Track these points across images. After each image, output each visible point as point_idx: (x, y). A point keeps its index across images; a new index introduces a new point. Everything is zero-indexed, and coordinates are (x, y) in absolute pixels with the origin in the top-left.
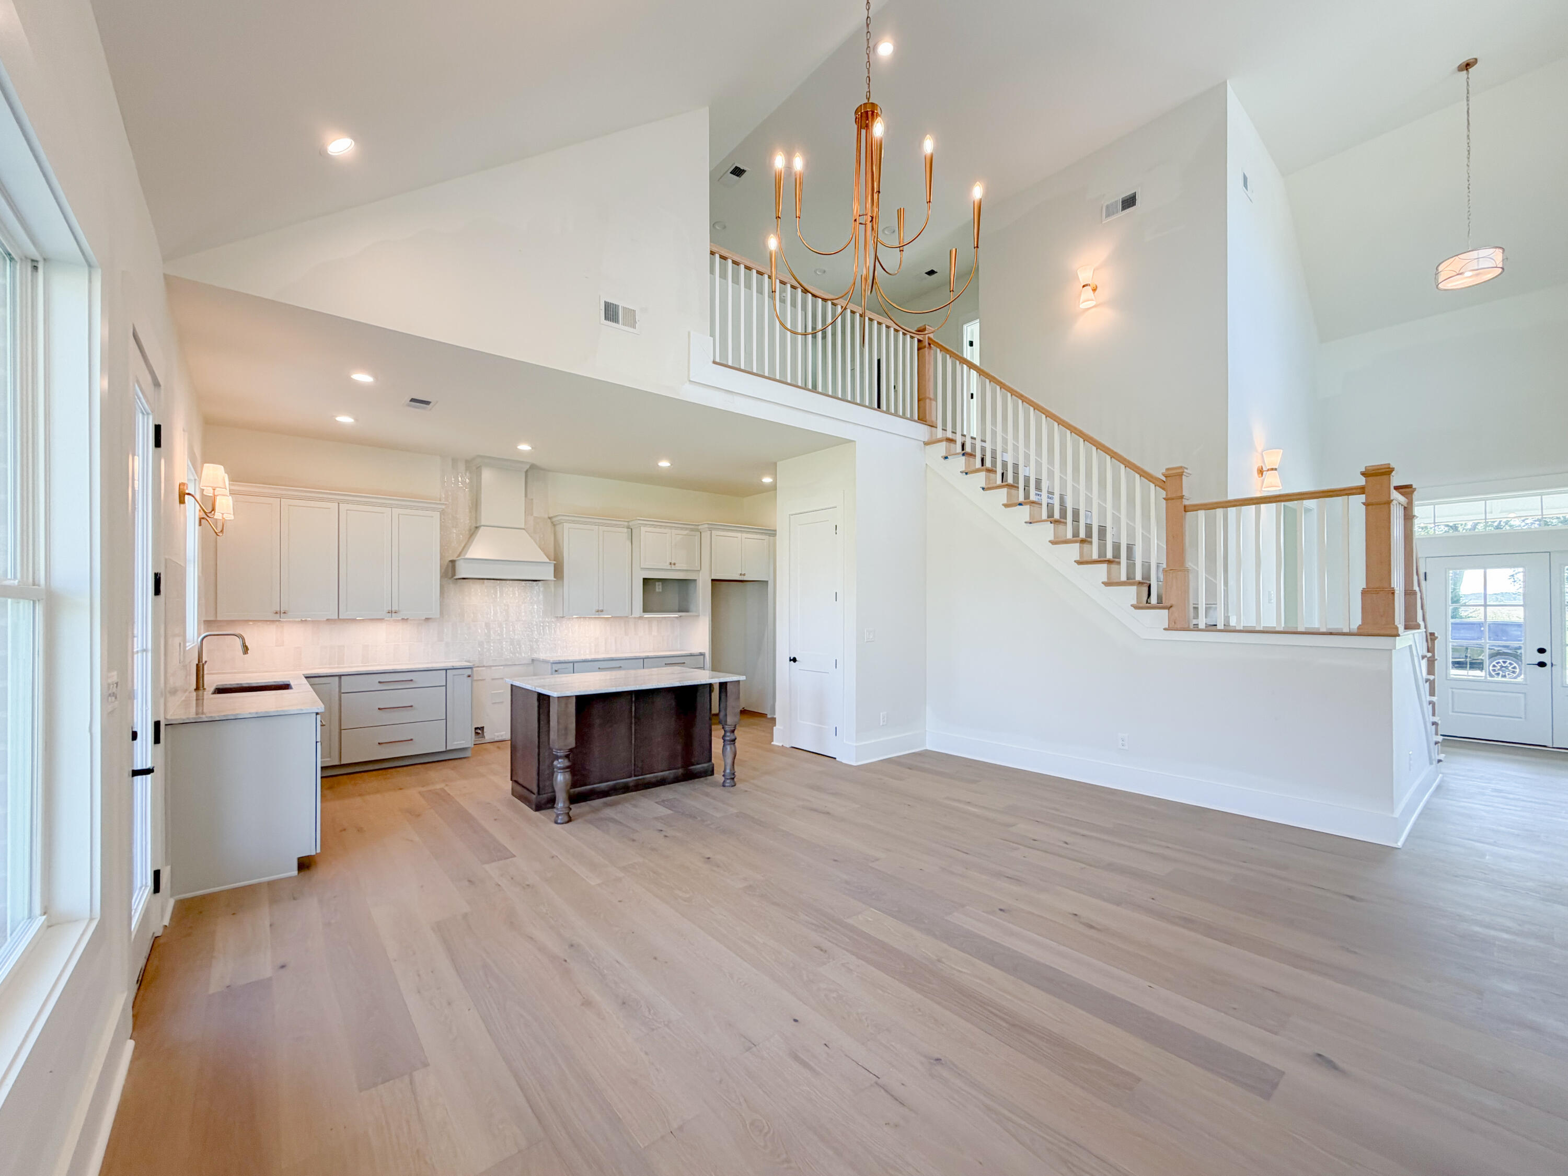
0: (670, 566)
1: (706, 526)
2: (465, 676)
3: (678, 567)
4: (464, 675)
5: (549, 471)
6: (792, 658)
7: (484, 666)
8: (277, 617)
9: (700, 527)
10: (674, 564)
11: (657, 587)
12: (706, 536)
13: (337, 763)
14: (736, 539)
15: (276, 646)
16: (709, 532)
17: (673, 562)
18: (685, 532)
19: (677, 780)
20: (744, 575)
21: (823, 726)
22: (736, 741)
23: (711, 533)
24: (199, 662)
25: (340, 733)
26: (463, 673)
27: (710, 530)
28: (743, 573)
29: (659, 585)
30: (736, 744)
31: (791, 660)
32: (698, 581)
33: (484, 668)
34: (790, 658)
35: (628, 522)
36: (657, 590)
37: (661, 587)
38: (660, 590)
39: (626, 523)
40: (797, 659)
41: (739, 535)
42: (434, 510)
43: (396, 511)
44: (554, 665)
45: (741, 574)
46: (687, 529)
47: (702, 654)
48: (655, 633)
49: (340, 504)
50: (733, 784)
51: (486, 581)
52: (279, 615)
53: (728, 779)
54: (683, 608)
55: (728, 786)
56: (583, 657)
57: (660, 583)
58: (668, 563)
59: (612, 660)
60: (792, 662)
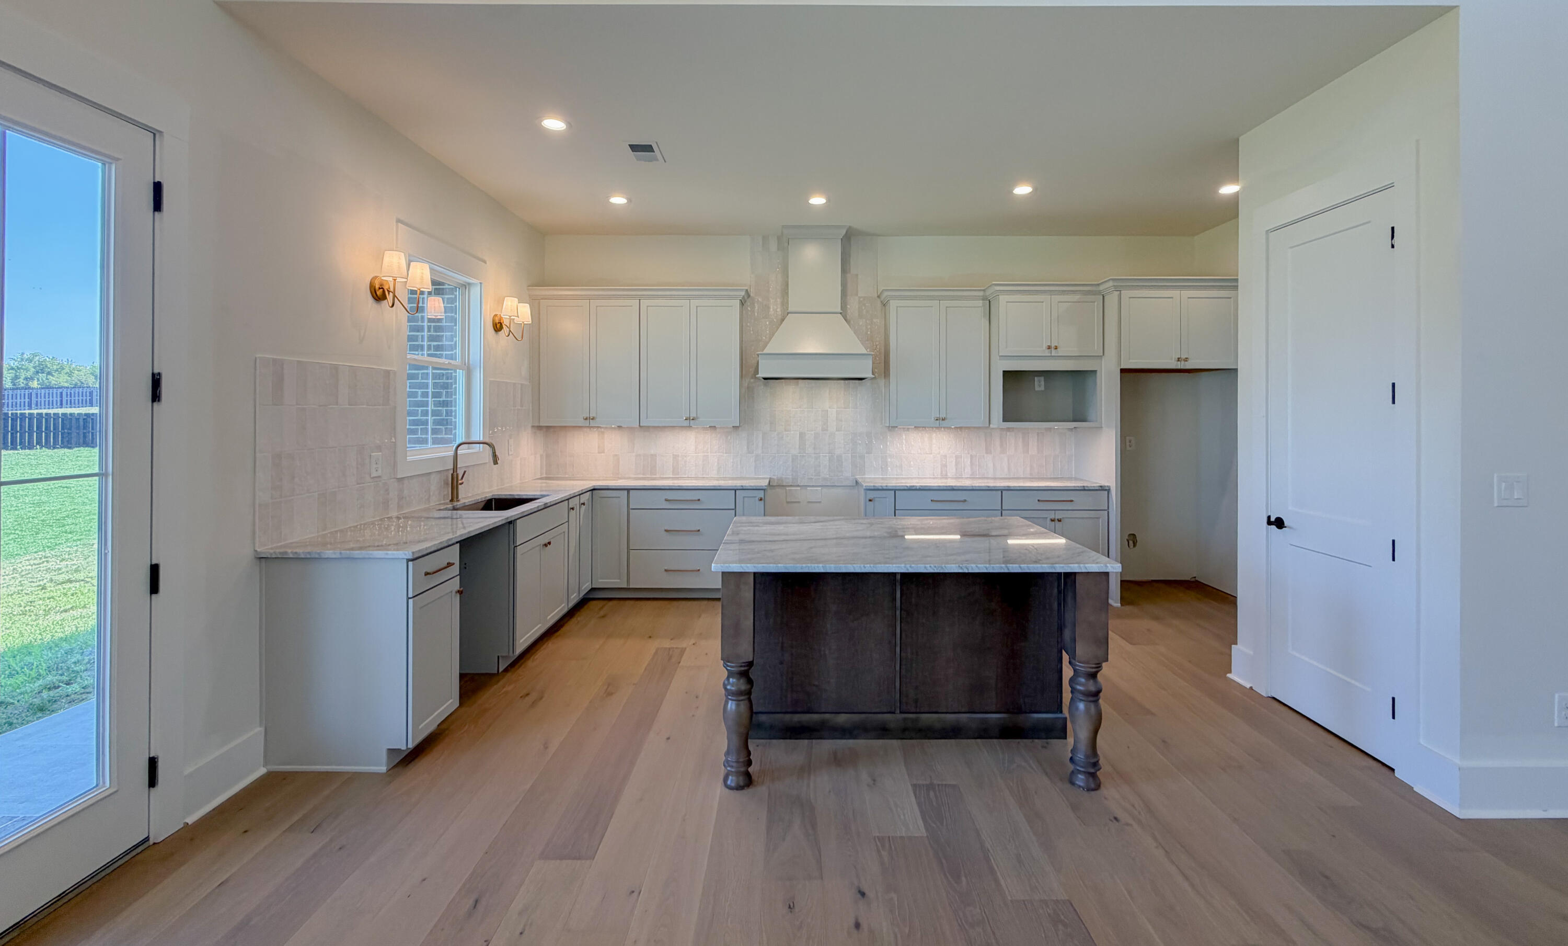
0: (1047, 350)
1: (1111, 284)
2: (757, 498)
3: (1060, 352)
4: (755, 497)
5: (874, 235)
6: (1273, 519)
7: (798, 486)
8: (587, 423)
9: (1101, 288)
10: (1056, 348)
11: (1036, 383)
12: (1112, 300)
13: (625, 586)
14: (1171, 299)
15: (599, 453)
16: (1117, 293)
17: (1053, 345)
18: (1077, 297)
19: (984, 733)
20: (1186, 360)
21: (1353, 682)
22: (1101, 694)
23: (1120, 296)
24: (454, 472)
25: (628, 553)
26: (754, 496)
27: (1118, 289)
28: (1183, 357)
29: (1039, 381)
30: (1101, 701)
31: (1269, 523)
32: (1098, 374)
33: (799, 488)
34: (1269, 517)
35: (984, 290)
36: (1037, 388)
37: (1043, 383)
38: (1042, 388)
39: (981, 294)
40: (1286, 524)
41: (1175, 293)
42: (730, 298)
43: (695, 303)
44: (868, 492)
45: (1179, 360)
46: (1074, 292)
47: (1105, 489)
48: (1033, 450)
49: (641, 300)
50: (1093, 786)
51: (800, 381)
52: (590, 422)
53: (1080, 772)
54: (1079, 416)
55: (1080, 786)
56: (910, 483)
57: (1042, 379)
58: (1045, 346)
59: (952, 489)
60: (1274, 527)
